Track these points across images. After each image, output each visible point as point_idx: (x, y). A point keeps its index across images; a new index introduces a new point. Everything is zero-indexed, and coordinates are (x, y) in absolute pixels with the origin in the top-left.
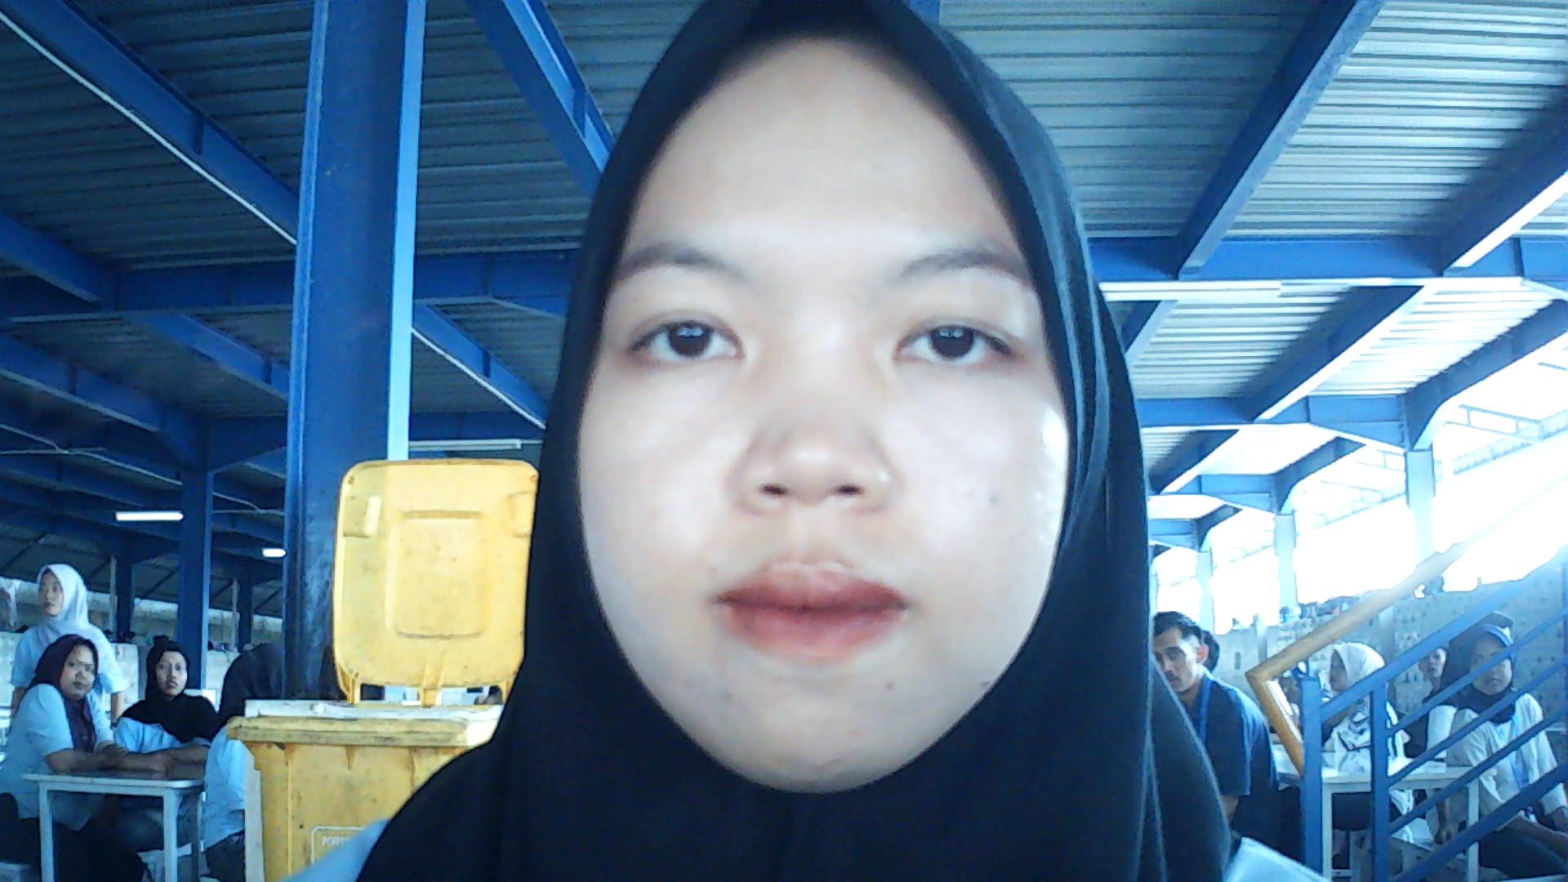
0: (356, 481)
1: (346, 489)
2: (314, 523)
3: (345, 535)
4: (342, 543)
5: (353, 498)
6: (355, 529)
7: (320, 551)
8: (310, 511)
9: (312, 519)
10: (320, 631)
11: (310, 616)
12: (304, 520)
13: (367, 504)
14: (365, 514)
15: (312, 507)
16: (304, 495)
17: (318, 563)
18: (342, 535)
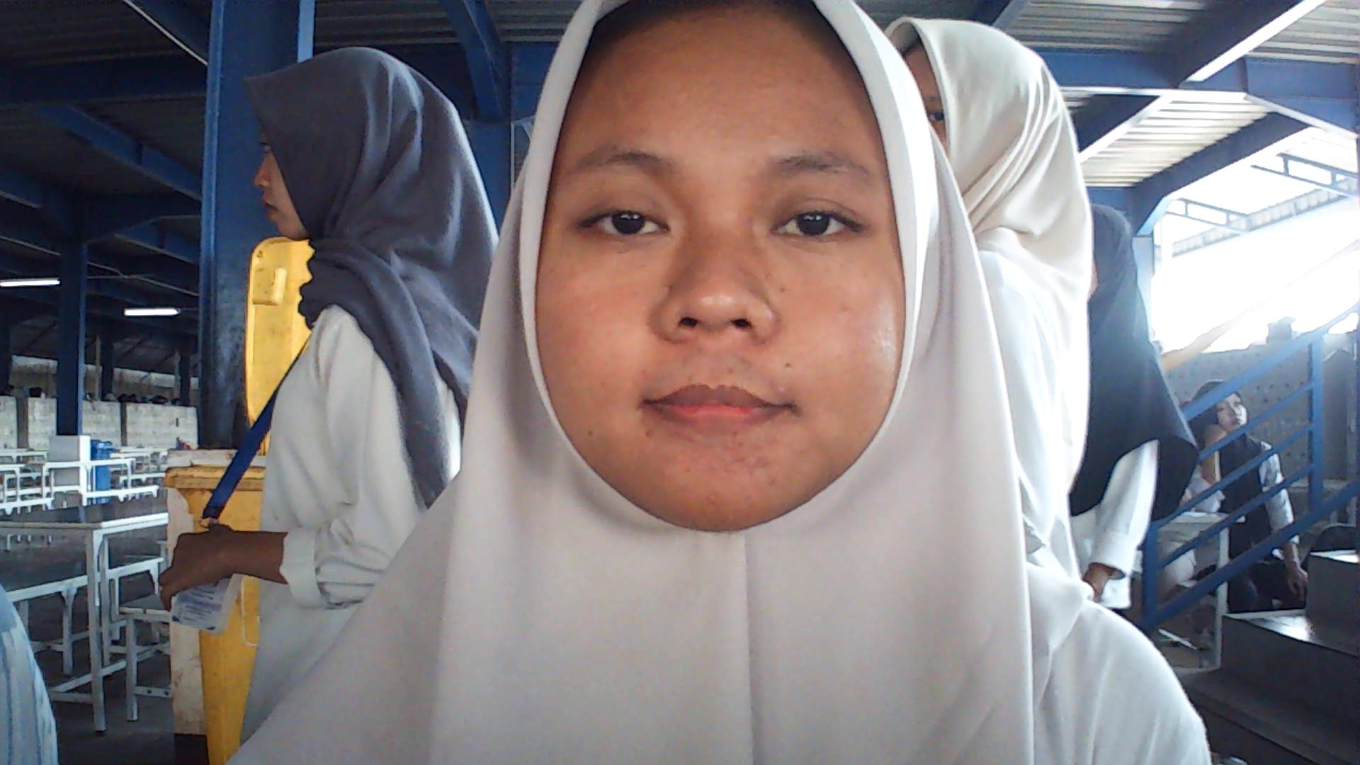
0: (264, 254)
1: (256, 262)
2: (226, 292)
3: (254, 303)
4: (252, 309)
5: (260, 270)
6: (265, 298)
7: (231, 316)
8: (221, 281)
9: (224, 287)
10: (231, 389)
11: (222, 374)
12: (216, 291)
13: (274, 275)
14: (273, 284)
15: (222, 277)
16: (216, 270)
17: (229, 326)
18: (252, 303)
